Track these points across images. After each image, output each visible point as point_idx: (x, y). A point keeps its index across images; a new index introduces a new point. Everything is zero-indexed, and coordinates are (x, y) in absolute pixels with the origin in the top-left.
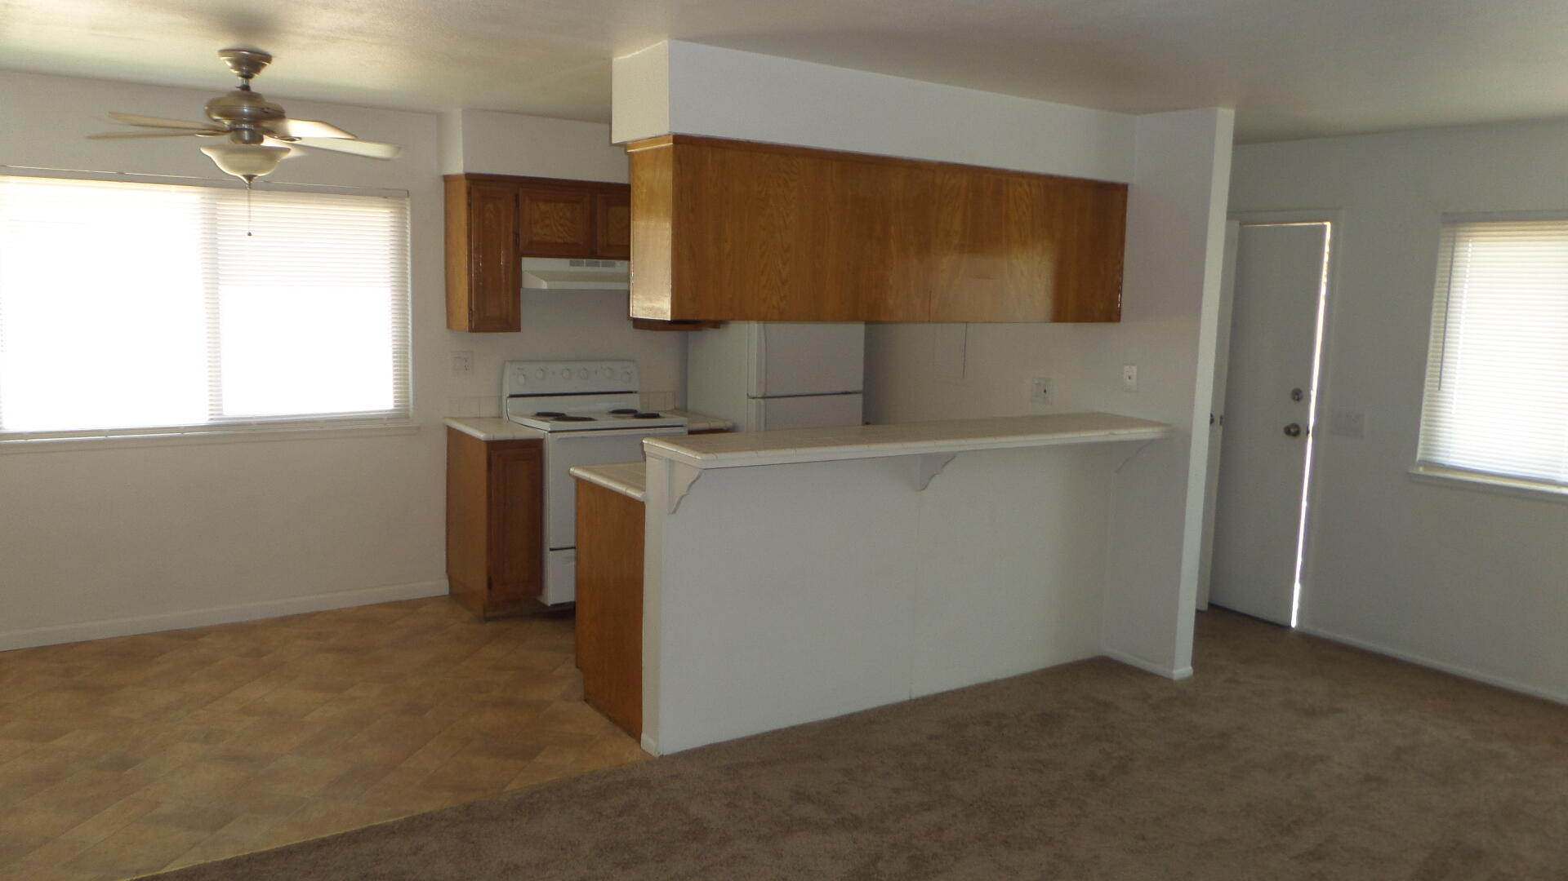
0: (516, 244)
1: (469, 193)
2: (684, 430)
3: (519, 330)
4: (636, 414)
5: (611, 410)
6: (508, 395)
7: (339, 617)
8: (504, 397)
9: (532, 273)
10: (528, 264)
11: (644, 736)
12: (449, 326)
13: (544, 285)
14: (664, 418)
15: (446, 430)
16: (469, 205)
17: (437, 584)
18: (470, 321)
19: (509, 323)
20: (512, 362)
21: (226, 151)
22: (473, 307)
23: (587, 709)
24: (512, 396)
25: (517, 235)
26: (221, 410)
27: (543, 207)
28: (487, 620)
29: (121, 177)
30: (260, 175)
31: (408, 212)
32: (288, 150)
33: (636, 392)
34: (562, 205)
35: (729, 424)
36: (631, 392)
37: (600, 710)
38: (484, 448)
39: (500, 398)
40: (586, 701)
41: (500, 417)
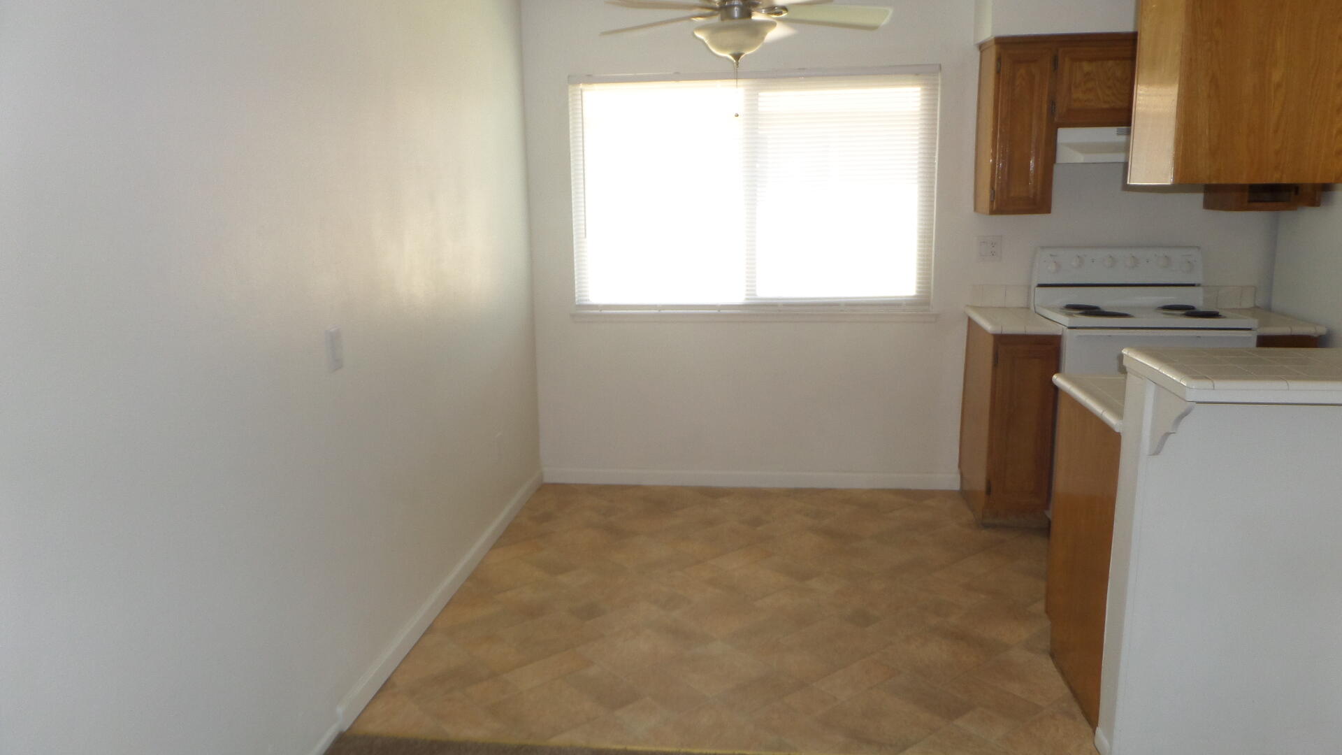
0: (1052, 111)
1: (999, 59)
2: (1252, 336)
3: (1049, 211)
4: (1190, 312)
5: (1161, 305)
6: (1036, 284)
7: (846, 498)
8: (1033, 287)
9: (1070, 145)
10: (1066, 136)
11: (1099, 731)
12: (975, 209)
13: (1080, 158)
14: (1225, 317)
15: (966, 320)
16: (998, 72)
17: (947, 477)
18: (992, 202)
19: (1039, 203)
20: (1043, 248)
21: (712, 30)
22: (995, 187)
23: (1048, 665)
24: (1040, 286)
25: (1052, 103)
26: (755, 290)
27: (1087, 67)
28: (986, 526)
29: (677, 76)
30: (748, 53)
31: (939, 88)
32: (772, 24)
33: (1199, 285)
34: (1110, 63)
35: (1321, 330)
36: (1193, 285)
37: (1063, 673)
38: (991, 340)
39: (1029, 287)
40: (1052, 656)
41: (1028, 308)
